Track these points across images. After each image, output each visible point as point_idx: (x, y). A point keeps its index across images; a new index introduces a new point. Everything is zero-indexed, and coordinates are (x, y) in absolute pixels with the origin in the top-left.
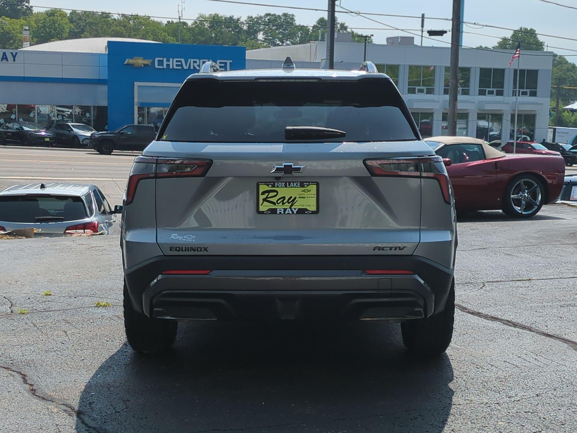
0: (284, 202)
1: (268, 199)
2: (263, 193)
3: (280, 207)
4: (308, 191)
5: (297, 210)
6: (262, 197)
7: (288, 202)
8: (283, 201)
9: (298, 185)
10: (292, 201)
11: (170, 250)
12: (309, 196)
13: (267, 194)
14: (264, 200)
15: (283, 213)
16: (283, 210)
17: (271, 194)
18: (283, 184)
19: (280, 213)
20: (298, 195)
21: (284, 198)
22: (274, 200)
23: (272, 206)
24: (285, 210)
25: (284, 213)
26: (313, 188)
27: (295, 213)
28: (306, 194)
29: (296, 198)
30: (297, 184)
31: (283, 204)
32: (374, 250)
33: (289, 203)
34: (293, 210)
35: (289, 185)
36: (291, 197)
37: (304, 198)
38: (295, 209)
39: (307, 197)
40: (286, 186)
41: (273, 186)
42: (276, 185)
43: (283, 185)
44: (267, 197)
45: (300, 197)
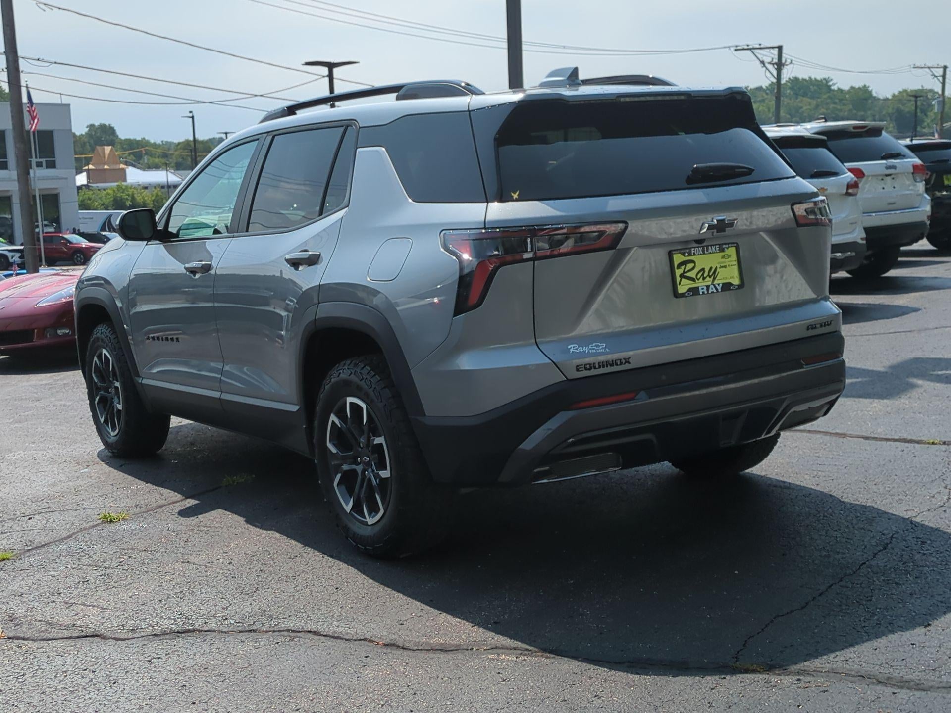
0: (705, 276)
1: (686, 275)
2: (679, 267)
3: (701, 284)
4: (729, 256)
5: (721, 285)
6: (678, 272)
7: (709, 275)
8: (703, 275)
9: (717, 249)
10: (714, 274)
11: (577, 370)
12: (730, 263)
13: (683, 267)
14: (682, 276)
15: (706, 292)
16: (705, 288)
17: (689, 267)
18: (701, 249)
19: (703, 292)
20: (719, 263)
21: (703, 270)
22: (692, 274)
23: (693, 285)
24: (708, 287)
25: (708, 293)
26: (732, 251)
27: (720, 290)
28: (727, 262)
29: (716, 269)
31: (704, 279)
32: (808, 329)
33: (710, 277)
34: (717, 285)
35: (707, 251)
36: (711, 268)
37: (725, 267)
38: (719, 285)
39: (729, 266)
40: (704, 253)
41: (690, 255)
42: (693, 252)
43: (701, 252)
44: (684, 272)
45: (721, 267)
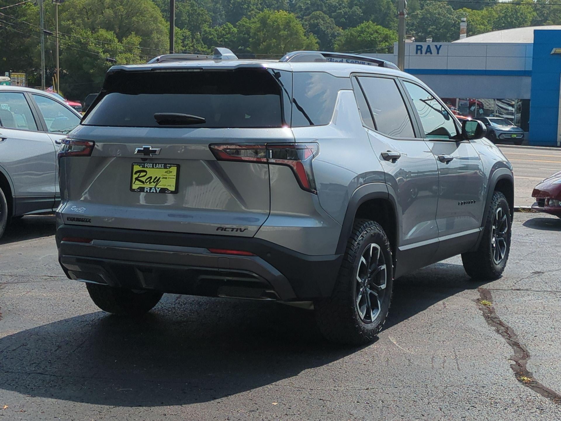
0: (151, 181)
1: (139, 178)
2: (136, 173)
3: (147, 186)
4: (171, 172)
5: (160, 189)
6: (135, 176)
7: (153, 181)
8: (150, 180)
9: (163, 166)
10: (157, 181)
11: (68, 220)
12: (170, 177)
13: (138, 174)
14: (137, 179)
15: (149, 191)
16: (149, 188)
17: (143, 174)
18: (151, 165)
19: (147, 191)
20: (162, 175)
21: (151, 178)
22: (143, 179)
23: (142, 185)
24: (151, 188)
25: (150, 192)
26: (174, 169)
27: (158, 192)
28: (168, 175)
29: (160, 178)
30: (161, 166)
31: (150, 183)
32: (217, 230)
33: (154, 183)
34: (157, 189)
35: (156, 166)
36: (156, 177)
37: (166, 178)
38: (158, 188)
39: (169, 178)
40: (153, 167)
41: (144, 167)
42: (146, 166)
43: (151, 167)
44: (138, 177)
45: (163, 178)
